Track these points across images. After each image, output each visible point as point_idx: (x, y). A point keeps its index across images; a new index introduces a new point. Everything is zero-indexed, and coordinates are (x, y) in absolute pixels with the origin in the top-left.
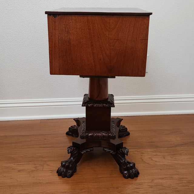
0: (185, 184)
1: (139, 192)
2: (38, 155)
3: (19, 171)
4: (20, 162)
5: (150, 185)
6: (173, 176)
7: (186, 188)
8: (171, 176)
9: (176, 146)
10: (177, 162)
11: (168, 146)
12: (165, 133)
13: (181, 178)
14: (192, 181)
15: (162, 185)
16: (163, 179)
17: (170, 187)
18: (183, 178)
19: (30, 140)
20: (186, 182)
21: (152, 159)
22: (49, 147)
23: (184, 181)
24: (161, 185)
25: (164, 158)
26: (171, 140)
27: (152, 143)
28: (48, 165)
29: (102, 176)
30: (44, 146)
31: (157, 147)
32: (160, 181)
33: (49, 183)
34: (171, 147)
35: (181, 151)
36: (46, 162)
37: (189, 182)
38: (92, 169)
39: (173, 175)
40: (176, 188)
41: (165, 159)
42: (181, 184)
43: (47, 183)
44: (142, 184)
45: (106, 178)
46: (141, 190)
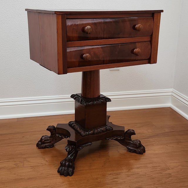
0: (158, 171)
1: (117, 182)
2: (17, 152)
5: (127, 175)
6: (147, 165)
8: (145, 165)
9: (148, 137)
10: (150, 152)
13: (154, 166)
14: (165, 169)
15: (138, 174)
16: (138, 168)
17: (146, 175)
18: (156, 166)
19: (8, 138)
20: (159, 169)
23: (158, 169)
26: (143, 132)
28: (29, 162)
30: (23, 144)
32: (136, 170)
33: (31, 178)
34: (144, 139)
35: (153, 141)
36: (26, 158)
37: (162, 170)
40: (151, 176)
42: (155, 172)
43: (29, 179)
44: (120, 174)
45: (86, 170)
46: (119, 179)
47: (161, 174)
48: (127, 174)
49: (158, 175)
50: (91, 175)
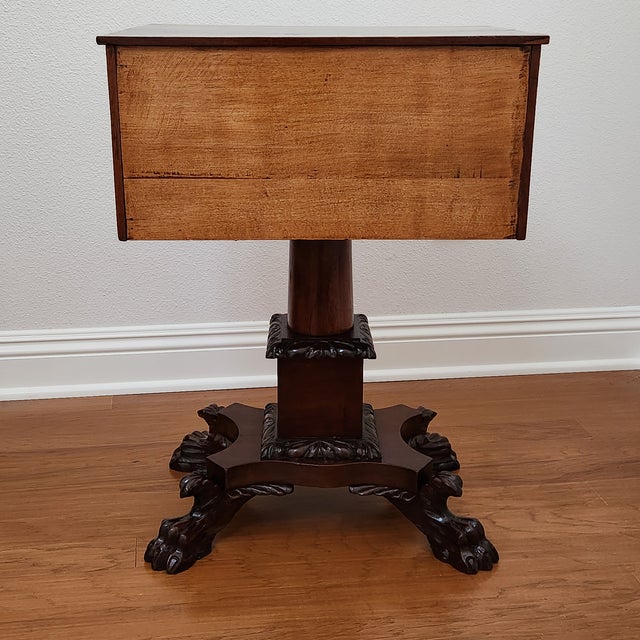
0: (606, 601)
1: (461, 632)
2: (113, 514)
3: (55, 571)
4: (56, 542)
5: (495, 609)
6: (565, 577)
7: (611, 613)
8: (559, 577)
9: (568, 477)
10: (573, 530)
11: (544, 478)
12: (525, 436)
13: (591, 583)
14: (629, 592)
15: (534, 606)
16: (533, 585)
17: (560, 613)
18: (598, 582)
19: (83, 465)
20: (609, 594)
21: (494, 523)
22: (150, 489)
23: (603, 593)
24: (530, 607)
25: (533, 516)
26: (550, 457)
27: (488, 470)
29: (335, 583)
30: (133, 485)
31: (505, 482)
32: (527, 594)
33: (162, 609)
35: (586, 492)
36: (144, 537)
37: (619, 596)
38: (299, 558)
39: (565, 572)
40: (581, 617)
41: (533, 520)
43: (155, 609)
44: (469, 605)
45: (348, 586)
46: (466, 623)
47: (616, 612)
48: (495, 606)
49: (605, 614)
50: (368, 604)
